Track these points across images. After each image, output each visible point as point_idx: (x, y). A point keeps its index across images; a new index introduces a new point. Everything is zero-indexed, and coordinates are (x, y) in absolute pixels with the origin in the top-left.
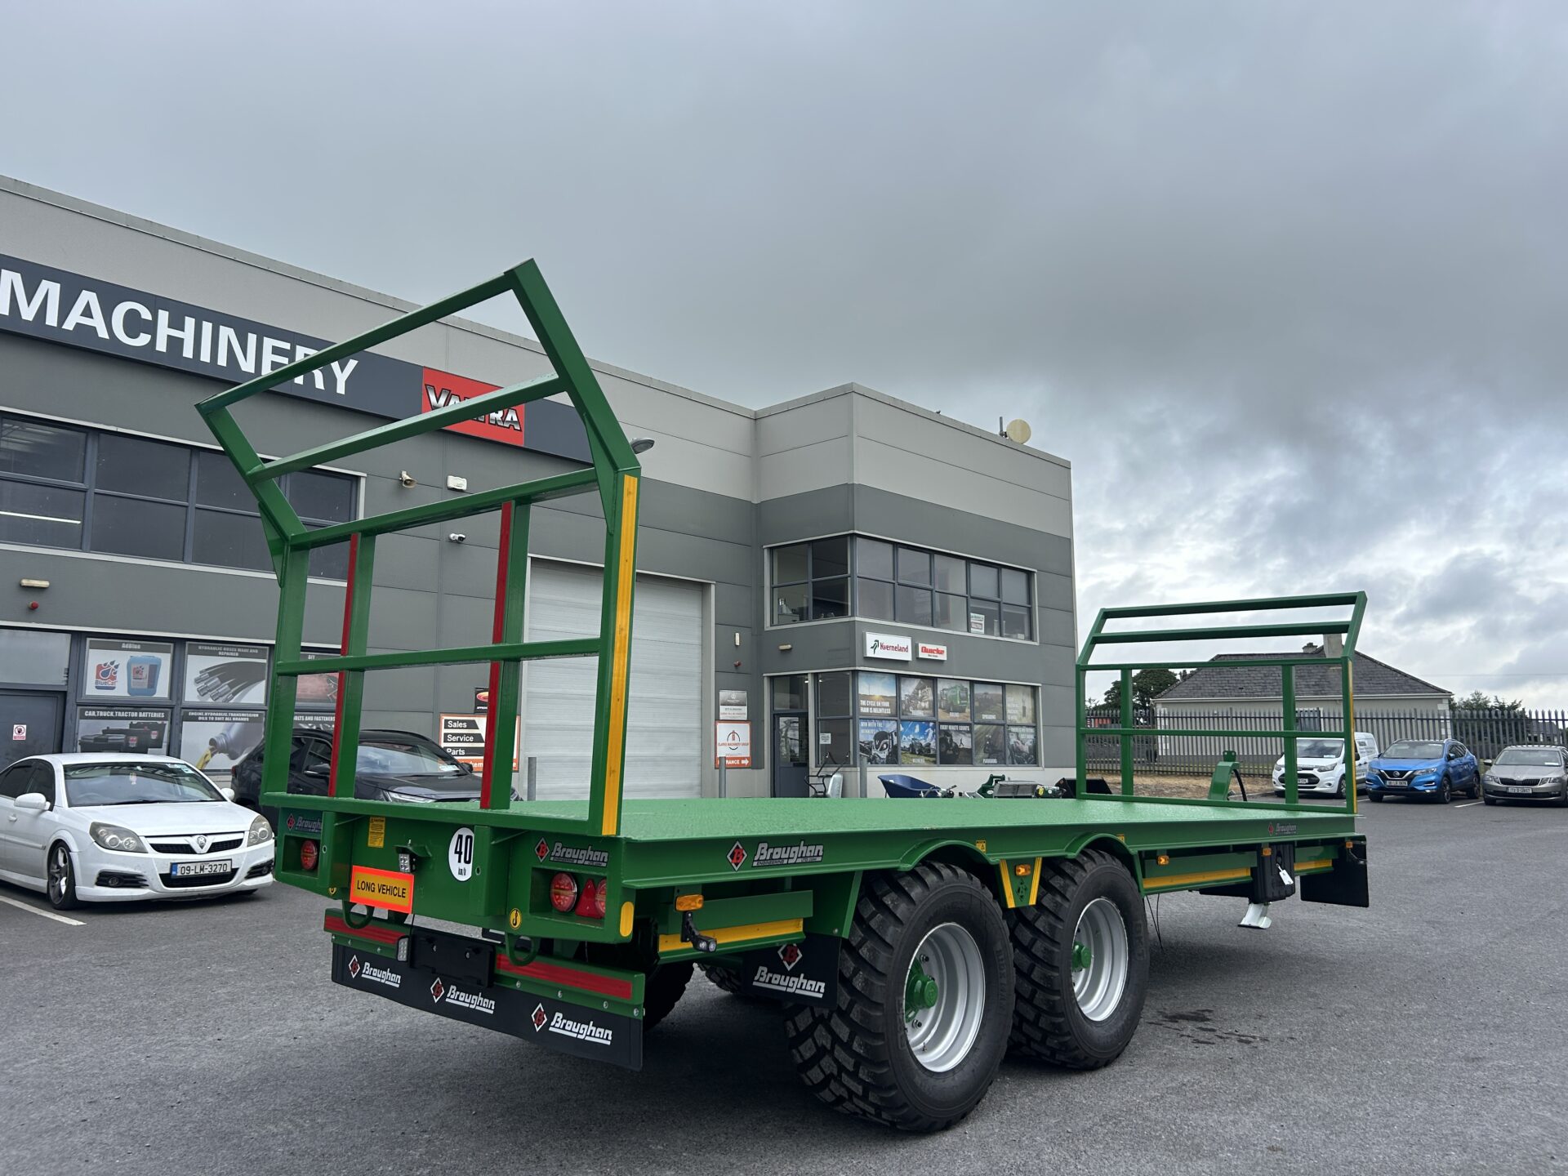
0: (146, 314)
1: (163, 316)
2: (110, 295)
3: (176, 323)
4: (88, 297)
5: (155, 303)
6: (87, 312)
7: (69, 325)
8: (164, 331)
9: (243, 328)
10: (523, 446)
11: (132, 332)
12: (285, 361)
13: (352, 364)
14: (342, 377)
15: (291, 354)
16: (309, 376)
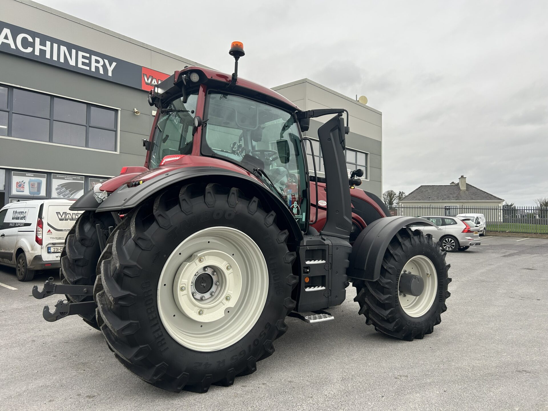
0: (30, 39)
1: (37, 40)
3: (43, 43)
4: (6, 31)
5: (34, 35)
6: (6, 37)
8: (38, 47)
9: (70, 47)
11: (25, 47)
12: (87, 61)
13: (114, 64)
14: (110, 69)
15: (90, 59)
16: (97, 68)
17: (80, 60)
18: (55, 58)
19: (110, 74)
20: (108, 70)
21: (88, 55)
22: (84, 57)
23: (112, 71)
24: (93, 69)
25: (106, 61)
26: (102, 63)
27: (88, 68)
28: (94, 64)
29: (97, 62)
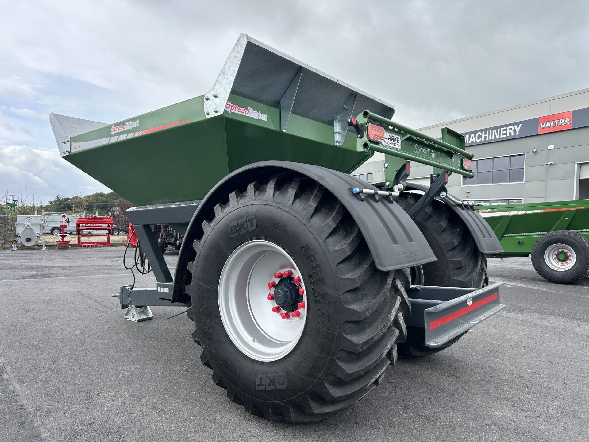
0: (480, 133)
1: (483, 132)
2: (475, 132)
3: (485, 134)
4: (473, 135)
5: (481, 131)
6: (472, 138)
7: (470, 142)
8: (483, 136)
9: (496, 128)
10: (571, 128)
11: (479, 139)
12: (505, 132)
13: (520, 125)
14: (518, 130)
15: (506, 130)
16: (510, 133)
17: (502, 132)
18: (490, 138)
19: (517, 133)
20: (516, 131)
21: (505, 128)
22: (504, 130)
23: (519, 131)
24: (508, 135)
25: (516, 126)
26: (513, 129)
27: (505, 136)
28: (508, 131)
29: (510, 129)
